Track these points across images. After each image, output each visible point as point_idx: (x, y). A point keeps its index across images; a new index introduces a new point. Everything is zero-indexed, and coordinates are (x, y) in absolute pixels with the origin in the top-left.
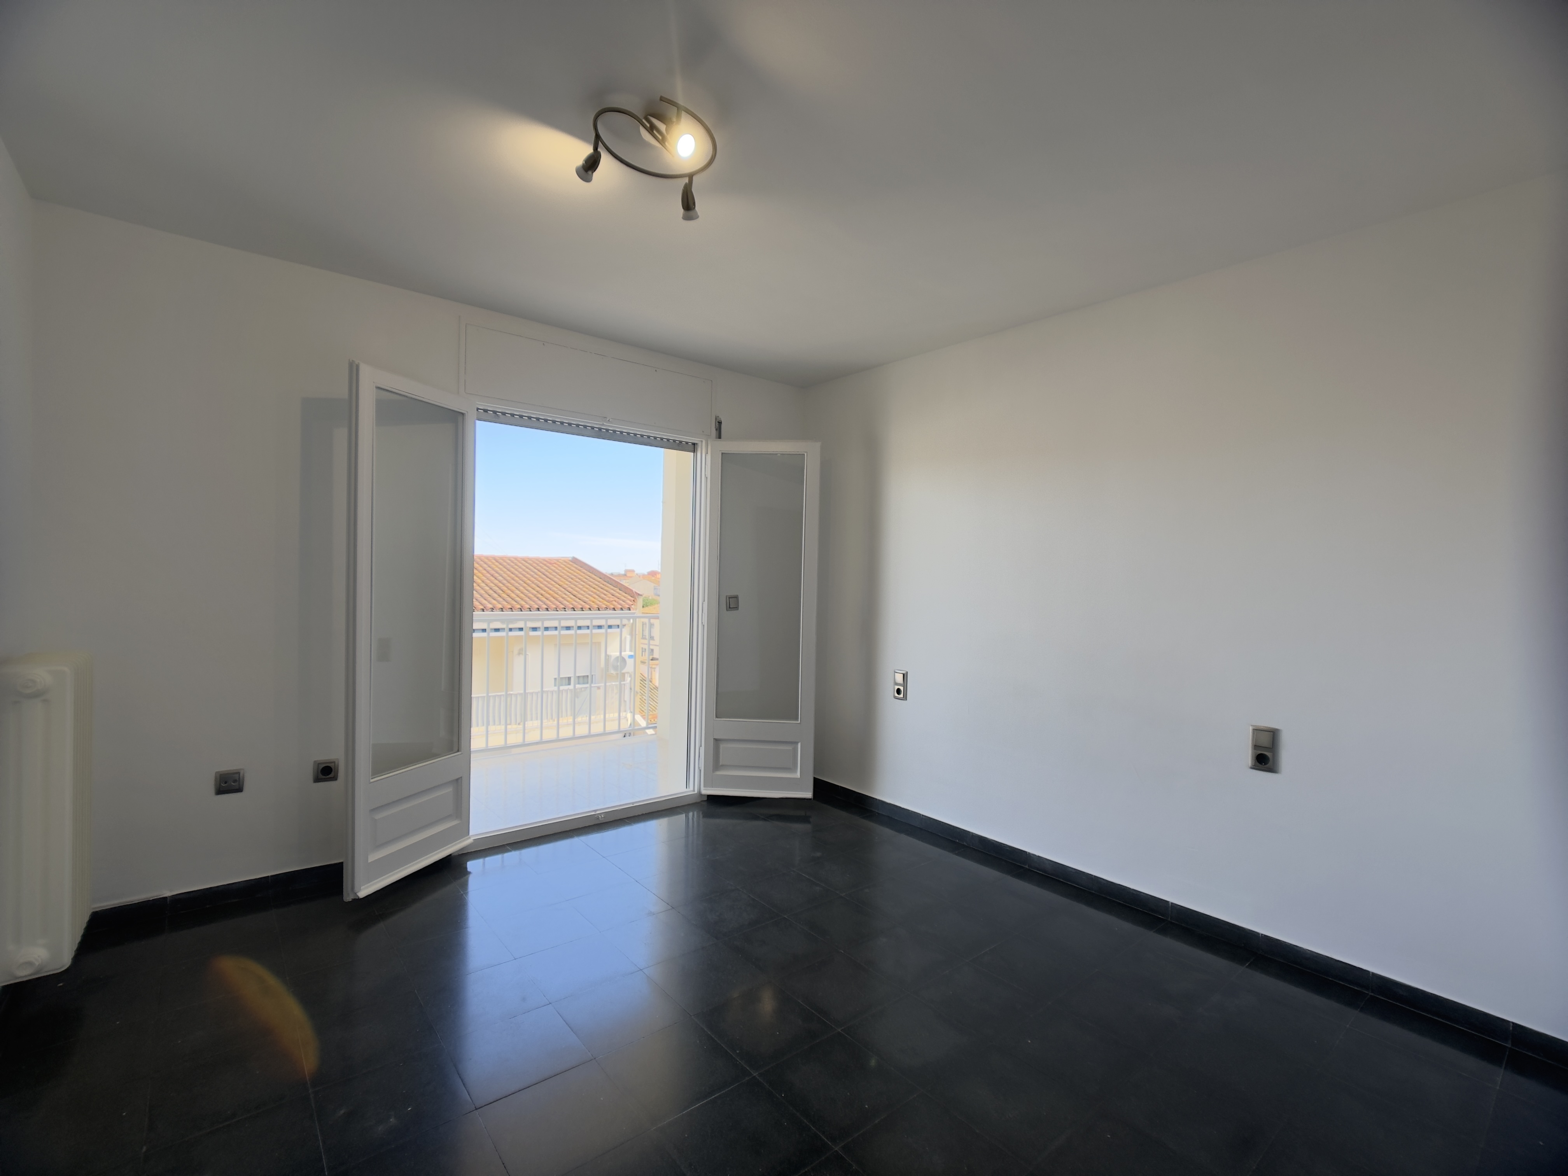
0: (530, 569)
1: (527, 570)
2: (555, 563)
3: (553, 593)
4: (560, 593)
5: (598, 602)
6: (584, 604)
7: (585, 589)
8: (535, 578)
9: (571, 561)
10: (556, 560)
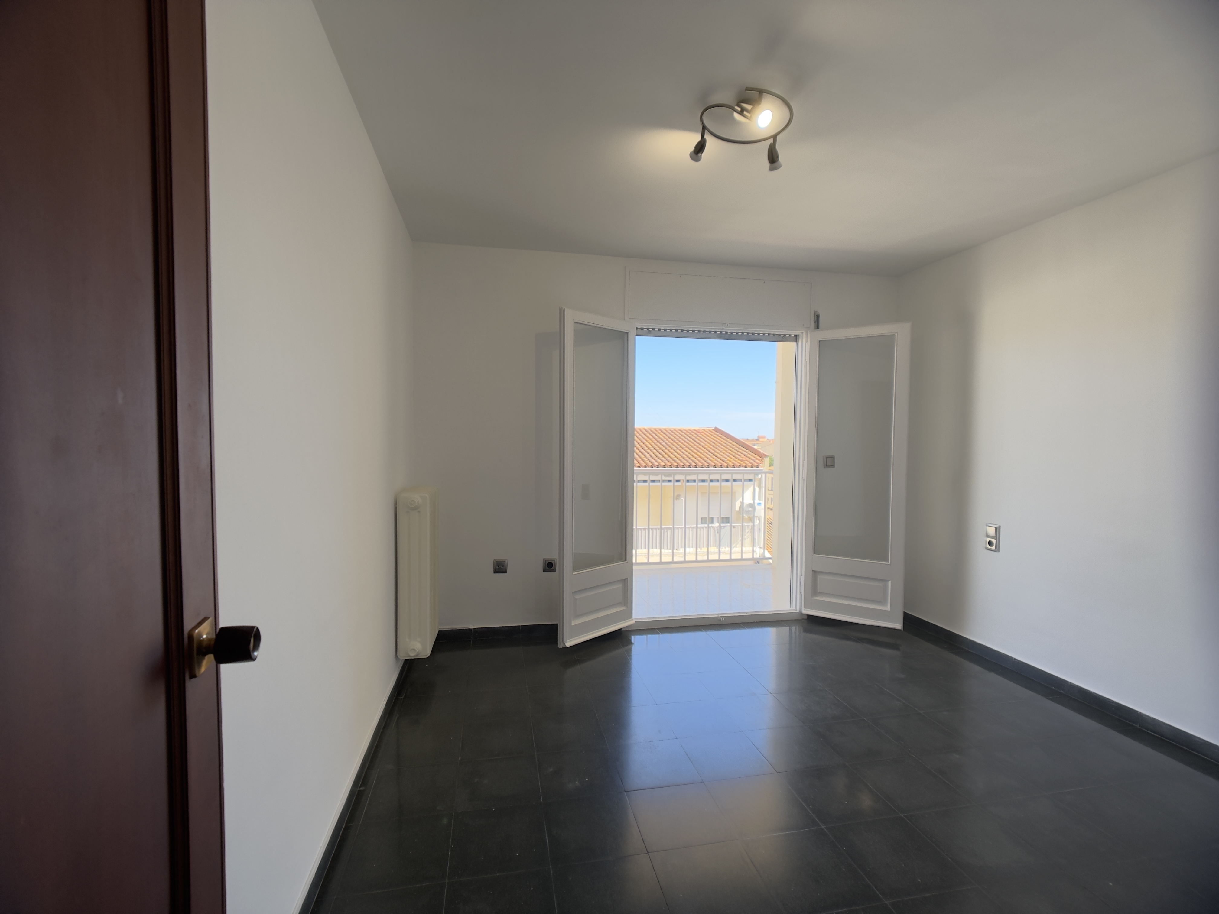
0: (684, 437)
1: (682, 437)
2: (702, 432)
3: (700, 454)
4: (705, 454)
5: (734, 461)
6: (723, 462)
7: (724, 451)
8: (688, 443)
9: (713, 430)
10: (703, 429)
